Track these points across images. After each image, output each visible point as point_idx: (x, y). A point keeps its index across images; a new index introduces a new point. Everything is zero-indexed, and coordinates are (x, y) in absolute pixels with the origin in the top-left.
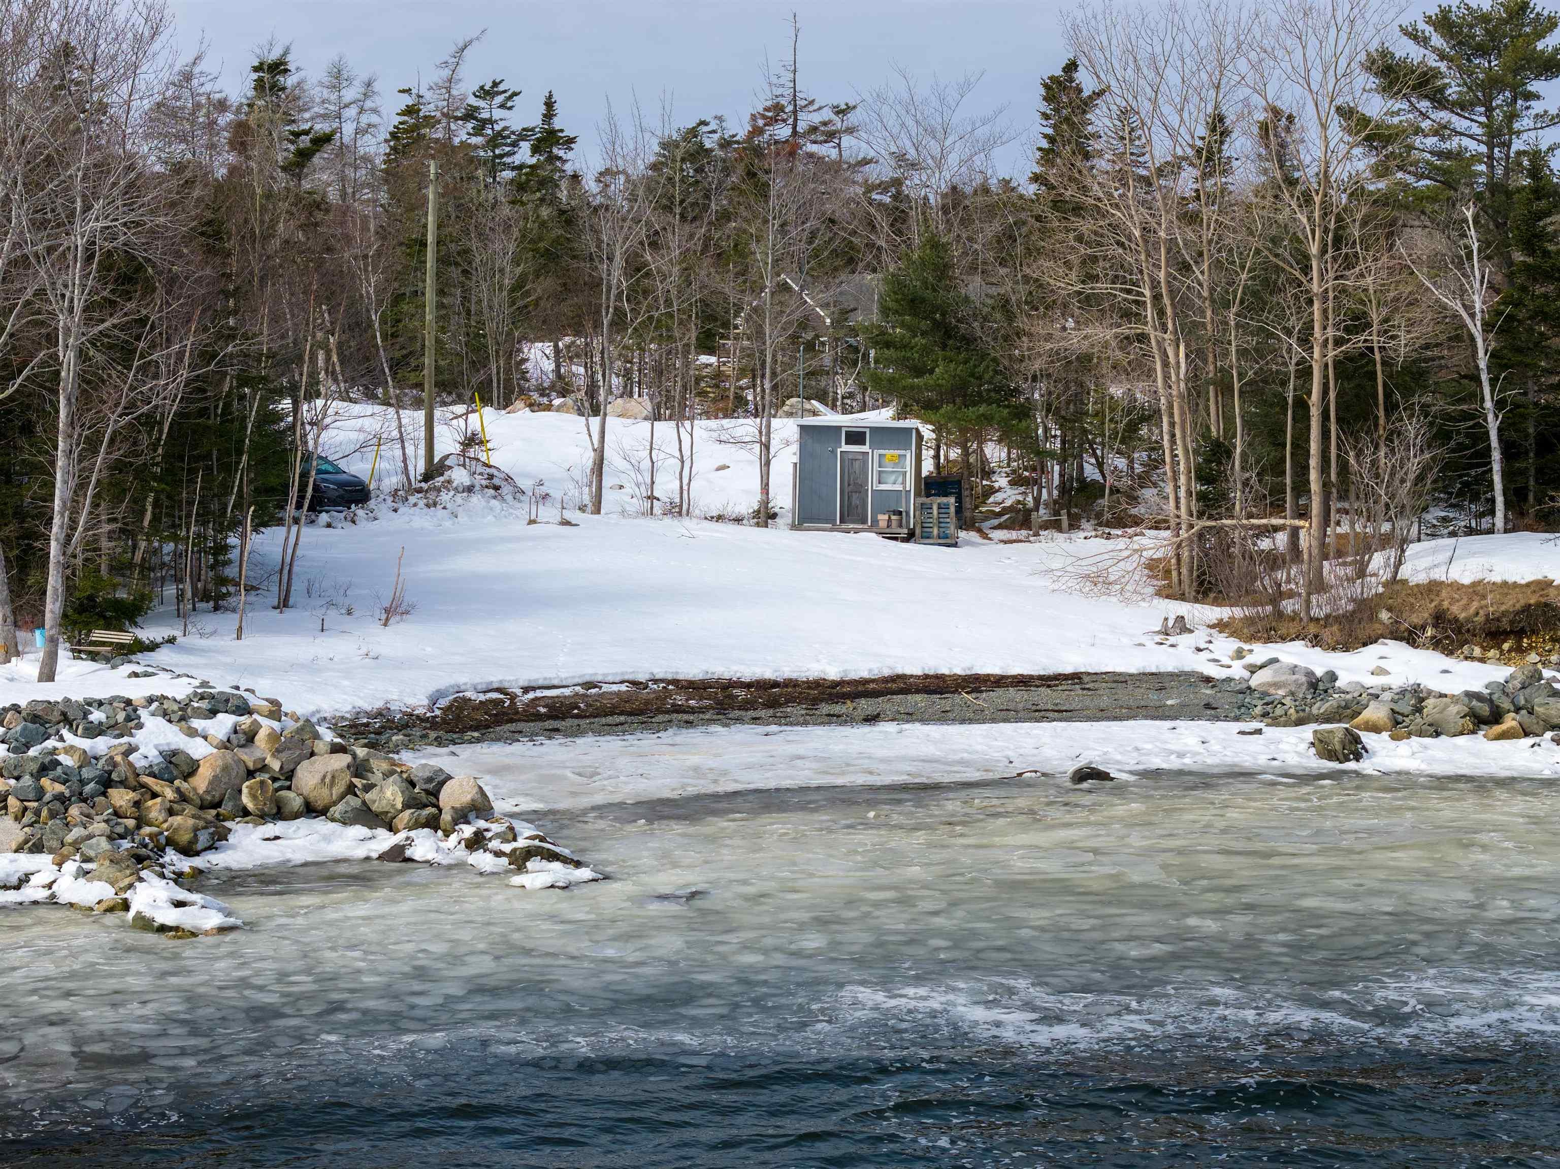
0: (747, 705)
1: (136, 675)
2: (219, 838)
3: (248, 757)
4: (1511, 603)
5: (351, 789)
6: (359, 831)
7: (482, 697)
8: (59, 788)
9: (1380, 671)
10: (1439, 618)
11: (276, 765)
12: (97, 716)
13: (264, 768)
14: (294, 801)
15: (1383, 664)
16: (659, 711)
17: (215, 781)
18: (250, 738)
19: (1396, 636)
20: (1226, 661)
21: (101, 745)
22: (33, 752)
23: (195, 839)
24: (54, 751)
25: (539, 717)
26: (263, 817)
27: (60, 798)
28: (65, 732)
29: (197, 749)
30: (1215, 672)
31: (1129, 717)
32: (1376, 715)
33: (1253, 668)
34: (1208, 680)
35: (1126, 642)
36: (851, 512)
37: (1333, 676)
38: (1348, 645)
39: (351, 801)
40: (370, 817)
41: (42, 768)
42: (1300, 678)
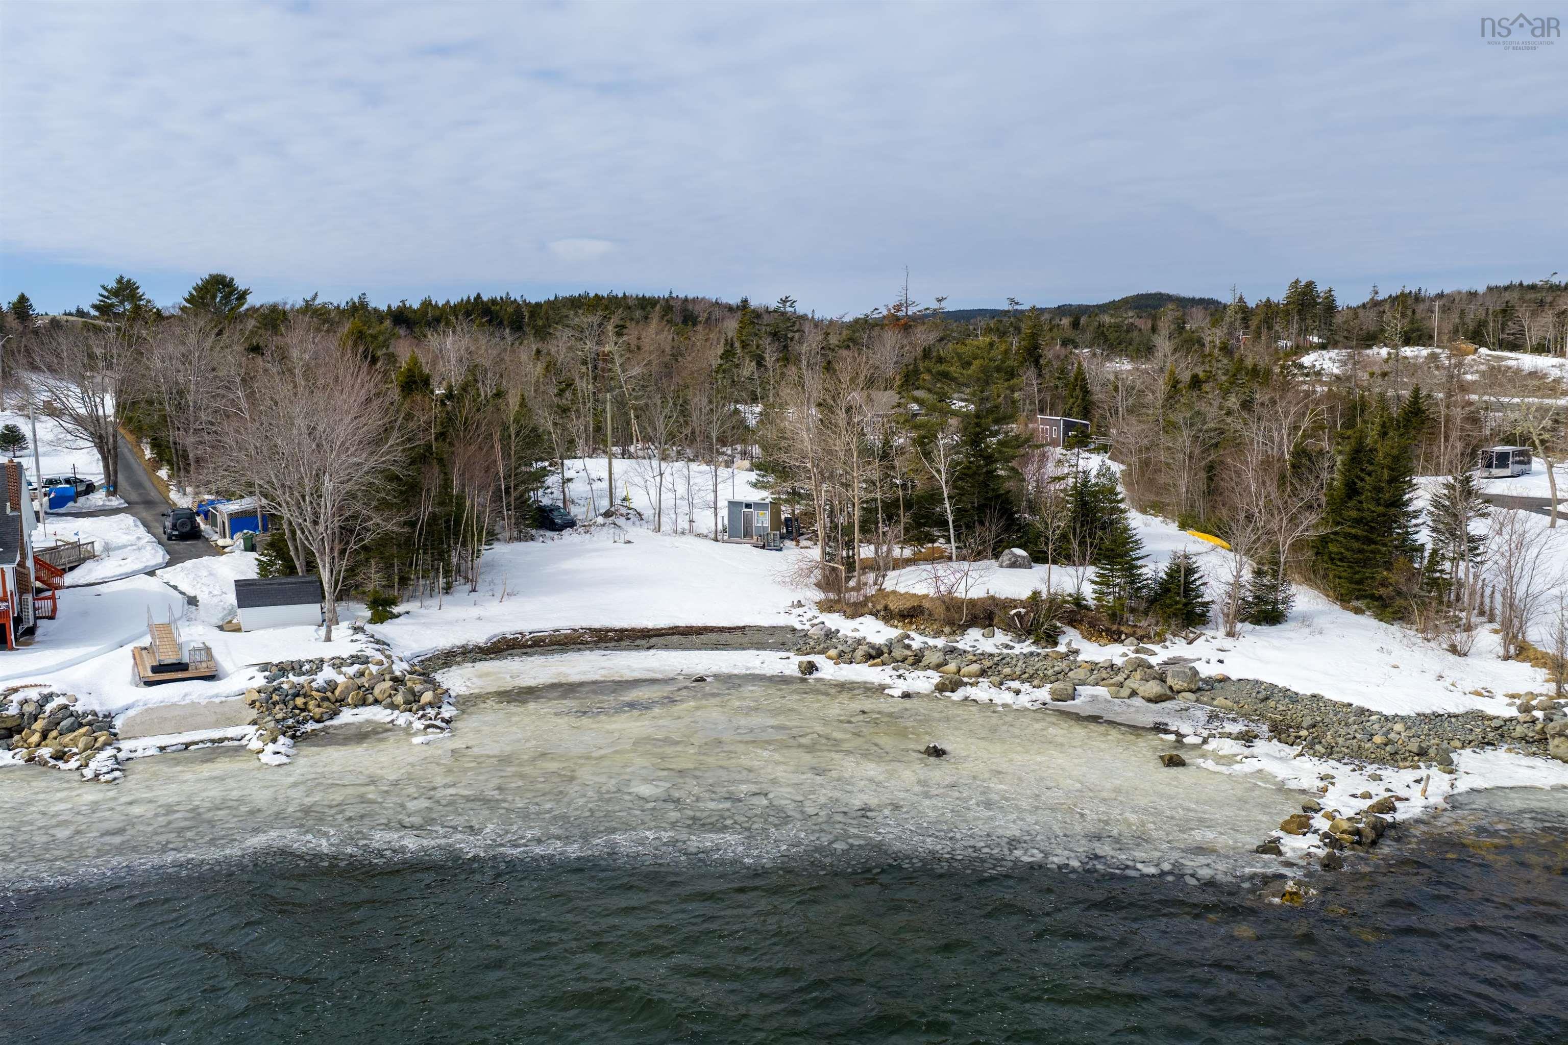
0: (611, 639)
1: (352, 641)
2: (335, 714)
3: (359, 681)
5: (390, 696)
6: (389, 711)
7: (512, 637)
8: (277, 698)
9: (856, 630)
11: (367, 686)
12: (307, 667)
13: (363, 687)
14: (370, 699)
15: (859, 627)
16: (574, 644)
17: (342, 692)
18: (363, 674)
19: (871, 614)
20: (805, 622)
21: (302, 679)
22: (275, 683)
23: (322, 717)
24: (283, 683)
25: (525, 646)
26: (356, 706)
27: (275, 704)
28: (290, 675)
29: (341, 679)
30: (799, 626)
31: (748, 648)
32: (833, 652)
33: (813, 626)
34: (794, 630)
35: (775, 611)
36: (747, 534)
37: (838, 631)
38: (853, 616)
39: (389, 700)
40: (393, 706)
41: (275, 690)
42: (822, 633)
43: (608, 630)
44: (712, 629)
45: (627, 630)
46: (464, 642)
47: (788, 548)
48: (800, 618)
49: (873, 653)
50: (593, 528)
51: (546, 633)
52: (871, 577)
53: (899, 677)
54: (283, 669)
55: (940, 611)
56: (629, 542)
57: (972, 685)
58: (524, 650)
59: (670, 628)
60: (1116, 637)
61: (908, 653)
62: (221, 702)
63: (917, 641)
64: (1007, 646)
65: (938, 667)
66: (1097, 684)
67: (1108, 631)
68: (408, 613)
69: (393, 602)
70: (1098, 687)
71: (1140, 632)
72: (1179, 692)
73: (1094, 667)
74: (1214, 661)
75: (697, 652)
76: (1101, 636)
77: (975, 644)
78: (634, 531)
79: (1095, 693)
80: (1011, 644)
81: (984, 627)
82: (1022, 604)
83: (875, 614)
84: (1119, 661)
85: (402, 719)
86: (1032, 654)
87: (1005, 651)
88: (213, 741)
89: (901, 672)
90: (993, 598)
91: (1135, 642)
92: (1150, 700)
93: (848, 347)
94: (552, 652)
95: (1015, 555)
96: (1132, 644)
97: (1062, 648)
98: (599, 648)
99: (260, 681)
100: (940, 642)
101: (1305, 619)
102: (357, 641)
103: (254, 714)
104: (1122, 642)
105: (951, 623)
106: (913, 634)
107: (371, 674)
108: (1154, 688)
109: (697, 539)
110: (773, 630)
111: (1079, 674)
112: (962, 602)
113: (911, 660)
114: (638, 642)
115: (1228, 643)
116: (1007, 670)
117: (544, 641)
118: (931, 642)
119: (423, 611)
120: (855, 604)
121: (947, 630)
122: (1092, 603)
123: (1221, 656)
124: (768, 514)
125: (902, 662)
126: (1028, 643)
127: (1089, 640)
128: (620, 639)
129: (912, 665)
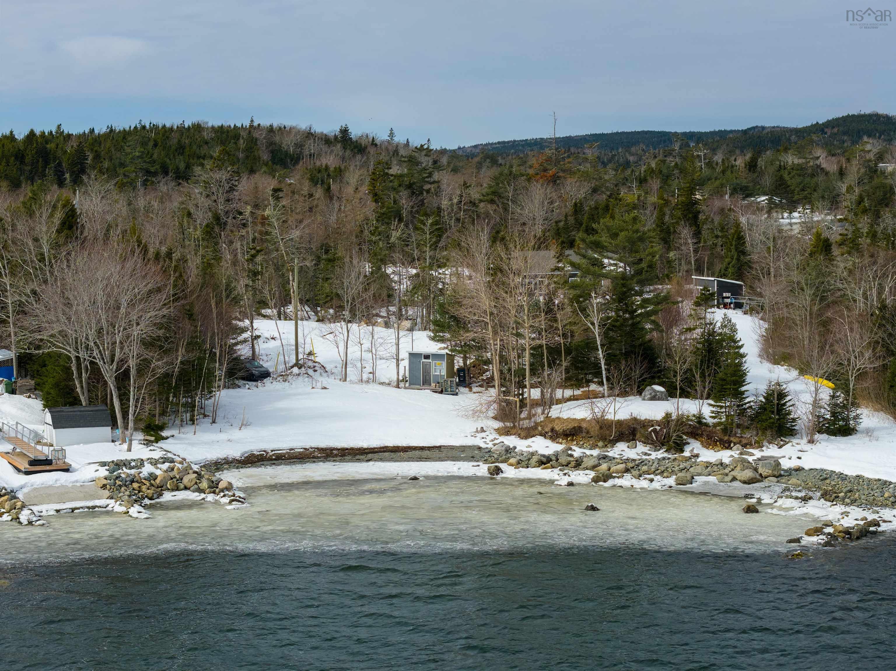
0: (336, 455)
1: (151, 450)
2: (160, 495)
3: (171, 474)
4: (570, 426)
5: (196, 483)
6: (197, 494)
7: (258, 453)
8: (120, 483)
9: (529, 446)
10: (552, 430)
11: (178, 477)
12: (133, 464)
13: (175, 477)
14: (182, 486)
15: (531, 444)
16: (308, 458)
17: (161, 481)
18: (173, 469)
19: (541, 435)
20: (488, 442)
21: (133, 471)
22: (115, 473)
23: (153, 496)
24: (120, 473)
25: (272, 460)
26: (173, 490)
27: (120, 486)
28: (124, 468)
29: (158, 472)
30: (483, 445)
31: (446, 460)
32: (512, 461)
33: (494, 445)
34: (480, 448)
35: (462, 435)
36: (426, 382)
37: (515, 448)
38: (526, 438)
39: (196, 486)
40: (201, 491)
41: (117, 478)
42: (503, 448)
43: (332, 449)
44: (415, 448)
45: (347, 449)
46: (225, 456)
47: (463, 393)
48: (484, 440)
49: (544, 460)
50: (290, 377)
51: (284, 451)
52: (539, 410)
53: (565, 474)
54: (119, 465)
55: (595, 430)
56: (325, 388)
57: (618, 477)
58: (272, 462)
59: (381, 448)
60: (727, 445)
61: (572, 459)
62: (81, 486)
63: (577, 452)
64: (646, 454)
65: (593, 468)
66: (709, 475)
67: (721, 441)
68: (173, 436)
69: (162, 428)
70: (710, 477)
71: (744, 441)
72: (766, 478)
73: (708, 465)
74: (794, 457)
75: (406, 463)
76: (716, 445)
77: (622, 453)
78: (324, 380)
79: (707, 480)
80: (649, 452)
81: (628, 441)
82: (658, 423)
83: (544, 435)
84: (726, 460)
85: (210, 497)
86: (664, 459)
87: (644, 457)
88: (89, 508)
89: (566, 471)
90: (635, 419)
91: (740, 447)
92: (745, 482)
94: (294, 463)
95: (655, 391)
96: (738, 449)
97: (687, 454)
98: (329, 461)
99: (103, 472)
100: (595, 452)
101: (868, 432)
102: (154, 450)
103: (107, 493)
104: (731, 449)
105: (603, 438)
106: (574, 447)
107: (178, 469)
108: (748, 474)
109: (381, 386)
110: (463, 449)
111: (699, 469)
112: (612, 421)
113: (573, 464)
114: (358, 457)
115: (809, 447)
116: (645, 468)
117: (285, 456)
118: (588, 452)
120: (528, 429)
121: (600, 444)
122: (710, 421)
123: (800, 454)
124: (444, 364)
125: (567, 466)
126: (661, 451)
127: (707, 448)
128: (343, 455)
129: (574, 467)
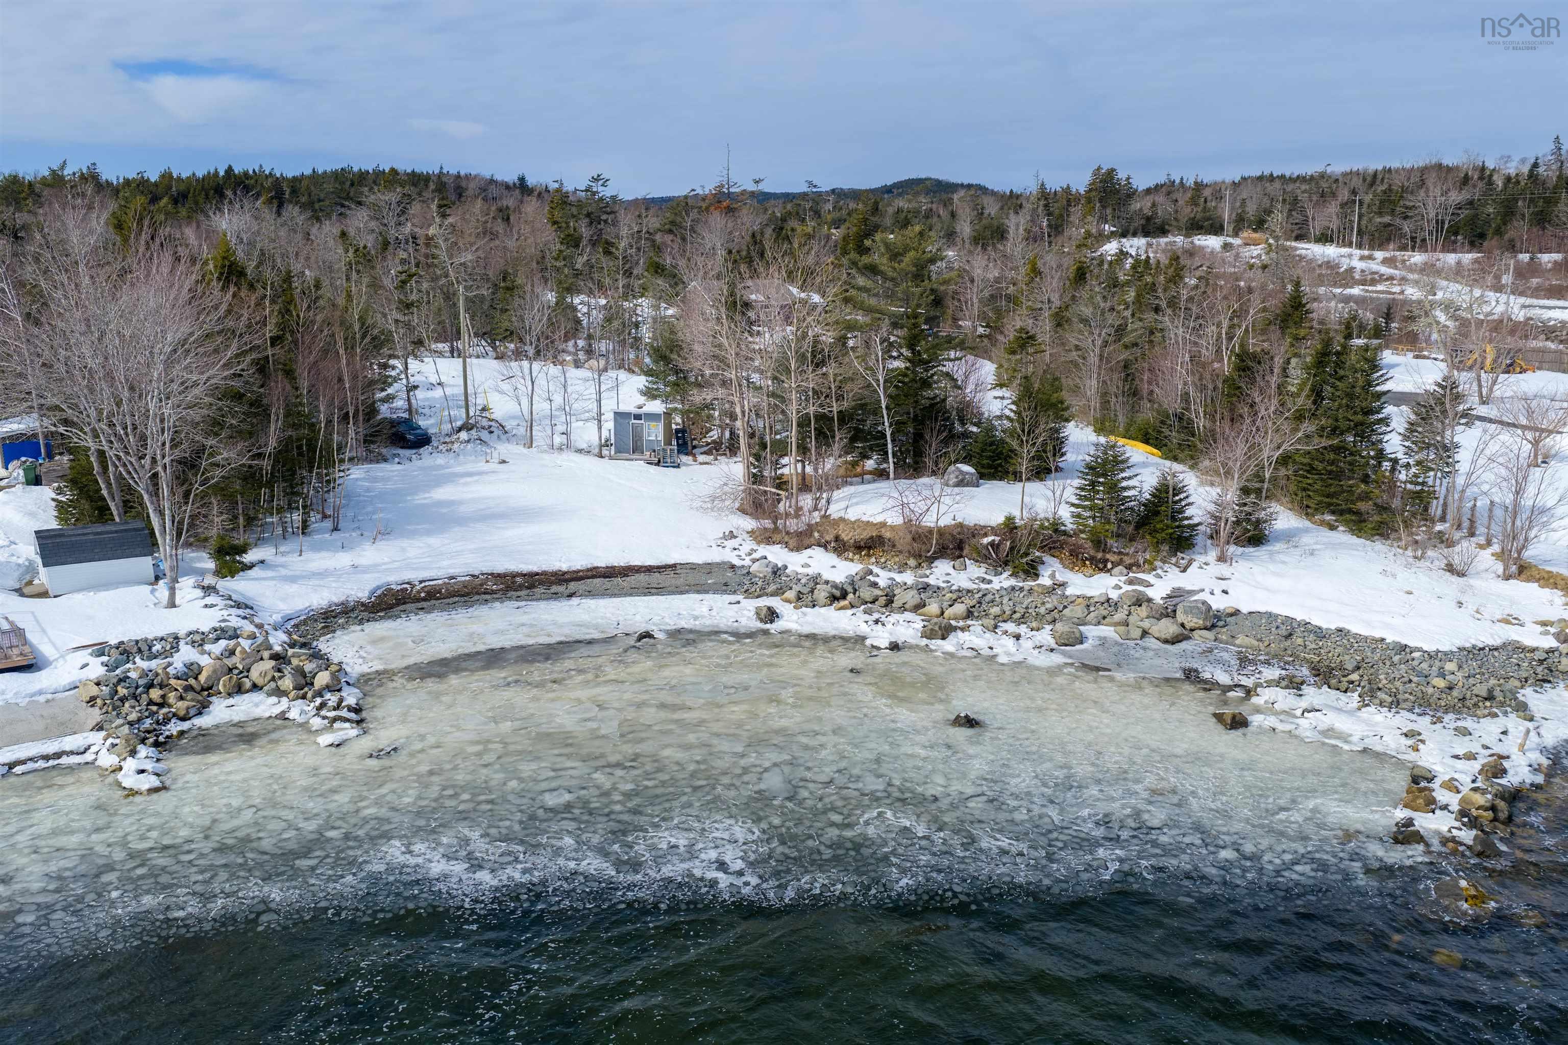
0: (521, 587)
2: (202, 708)
3: (229, 662)
4: (865, 535)
5: (273, 679)
6: (274, 699)
7: (399, 587)
8: (125, 691)
9: (806, 565)
10: (837, 539)
11: (241, 667)
12: (157, 647)
13: (236, 668)
14: (248, 684)
15: (809, 561)
16: (477, 595)
17: (209, 677)
18: (232, 653)
19: (820, 546)
20: (744, 556)
21: (154, 664)
22: (118, 672)
23: (188, 712)
24: (129, 670)
25: (419, 601)
26: (230, 695)
27: (123, 700)
28: (137, 659)
29: (205, 661)
30: (737, 562)
31: (687, 592)
32: (790, 595)
33: (754, 561)
34: (733, 567)
35: (705, 544)
36: (637, 449)
37: (786, 567)
38: (798, 548)
39: (273, 685)
40: (279, 693)
41: (120, 681)
42: (769, 570)
43: (514, 575)
44: (638, 570)
45: (537, 574)
46: (343, 598)
47: (686, 466)
48: (736, 552)
49: (838, 593)
50: (456, 446)
51: (440, 582)
52: (806, 501)
53: (877, 622)
54: (126, 652)
55: (903, 541)
56: (504, 462)
57: (962, 629)
58: (420, 605)
59: (588, 570)
60: (1101, 566)
61: (878, 592)
62: (48, 701)
63: (883, 578)
64: (983, 580)
65: (918, 607)
66: (1099, 623)
67: (1092, 559)
68: (262, 562)
69: (243, 550)
70: (1101, 627)
71: (1128, 561)
72: (1192, 630)
73: (1089, 603)
74: (1217, 591)
75: (628, 599)
76: (1084, 565)
77: (948, 578)
78: (503, 449)
79: (1102, 634)
80: (988, 577)
81: (955, 558)
82: (994, 531)
83: (825, 546)
84: (1114, 595)
85: (297, 710)
86: (1013, 588)
87: (984, 586)
88: (46, 758)
89: (876, 616)
90: (961, 525)
91: (1125, 571)
92: (1166, 641)
93: (670, 231)
94: (453, 606)
95: (961, 472)
96: (1121, 574)
97: (1045, 580)
98: (510, 599)
99: (96, 669)
100: (908, 577)
102: (212, 606)
103: (96, 715)
104: (1109, 571)
105: (918, 556)
106: (876, 570)
107: (244, 651)
108: (1167, 628)
109: (578, 455)
110: (709, 568)
111: (1077, 611)
112: (930, 531)
113: (882, 600)
114: (555, 589)
115: (1224, 569)
116: (995, 610)
117: (440, 592)
118: (899, 578)
119: (281, 559)
120: (799, 534)
121: (912, 562)
122: (1070, 526)
123: (1224, 585)
124: (661, 426)
125: (873, 602)
126: (1005, 575)
127: (1072, 569)
128: (531, 587)
129: (886, 606)
